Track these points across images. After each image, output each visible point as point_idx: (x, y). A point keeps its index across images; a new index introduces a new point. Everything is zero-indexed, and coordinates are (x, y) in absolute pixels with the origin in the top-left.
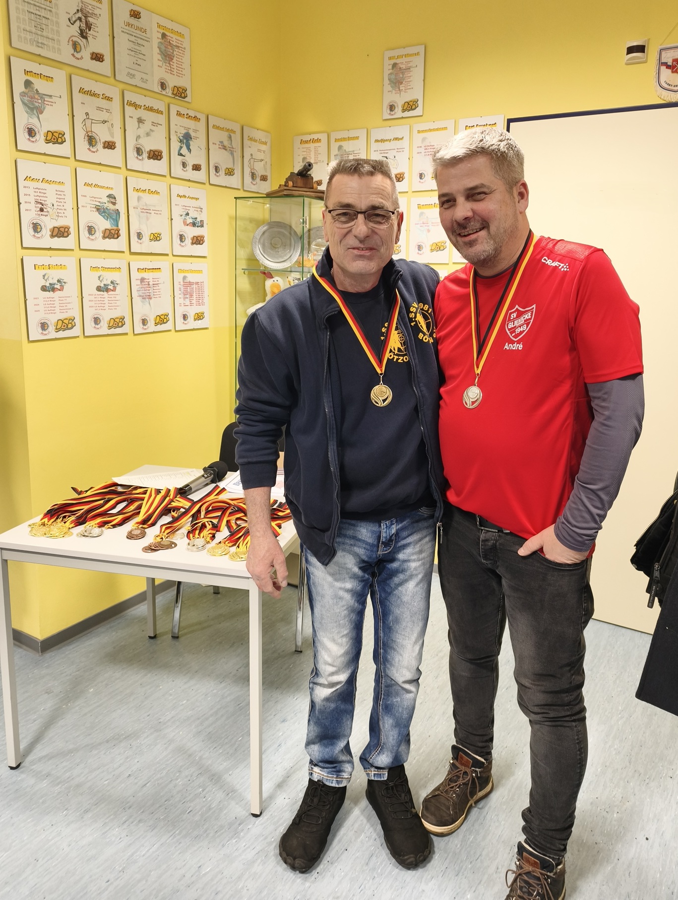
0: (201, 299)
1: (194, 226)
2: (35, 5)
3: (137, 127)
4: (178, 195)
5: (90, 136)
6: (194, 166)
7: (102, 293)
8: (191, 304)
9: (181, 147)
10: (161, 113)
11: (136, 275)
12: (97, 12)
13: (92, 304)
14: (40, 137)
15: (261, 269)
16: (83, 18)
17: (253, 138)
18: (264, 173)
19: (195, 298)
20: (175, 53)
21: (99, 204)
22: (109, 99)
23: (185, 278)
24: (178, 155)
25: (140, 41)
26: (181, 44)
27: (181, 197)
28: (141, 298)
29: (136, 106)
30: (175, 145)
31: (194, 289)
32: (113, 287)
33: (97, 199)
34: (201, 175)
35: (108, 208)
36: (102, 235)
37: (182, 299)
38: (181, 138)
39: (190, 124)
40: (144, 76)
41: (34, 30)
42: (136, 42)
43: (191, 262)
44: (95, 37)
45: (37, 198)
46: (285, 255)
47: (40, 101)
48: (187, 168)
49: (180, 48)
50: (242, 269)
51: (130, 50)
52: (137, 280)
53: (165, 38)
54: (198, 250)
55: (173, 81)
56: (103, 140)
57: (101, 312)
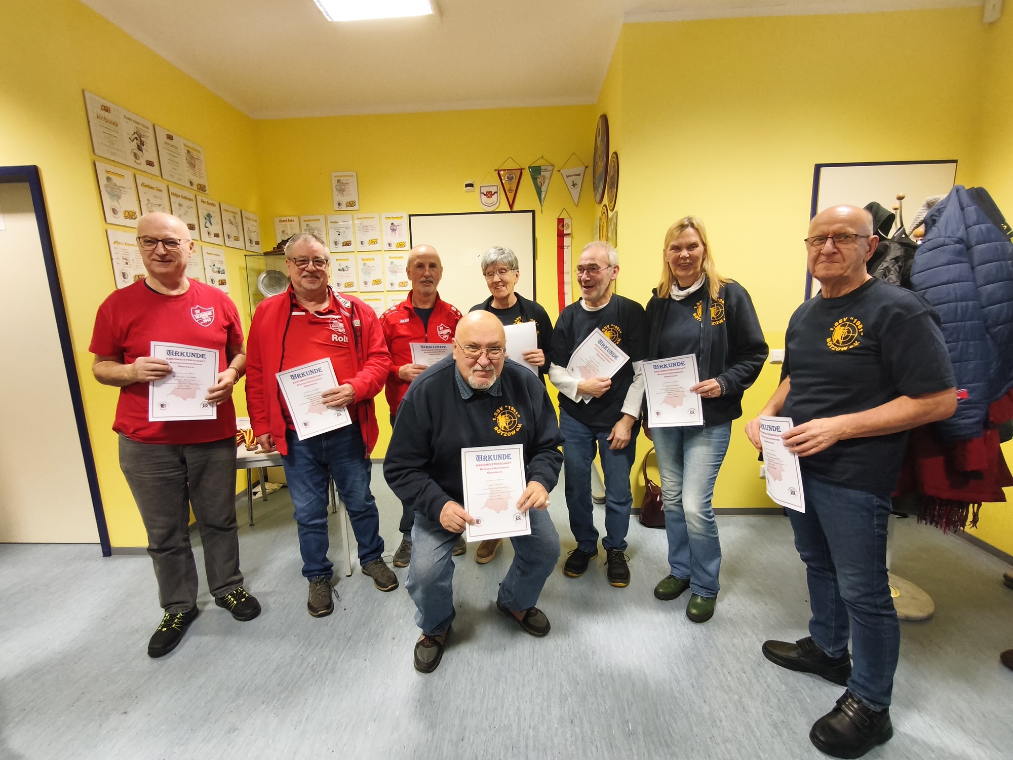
1: (219, 273)
2: (107, 128)
3: (178, 209)
4: (207, 253)
6: (215, 234)
9: (206, 222)
10: (192, 201)
12: (147, 134)
14: (121, 214)
16: (138, 138)
17: (249, 218)
18: (257, 239)
20: (196, 163)
22: (160, 191)
24: (205, 227)
25: (175, 155)
26: (198, 157)
27: (209, 254)
29: (177, 196)
30: (202, 221)
34: (219, 241)
38: (206, 217)
39: (210, 208)
40: (180, 177)
41: (108, 144)
42: (172, 155)
44: (147, 151)
45: (123, 255)
47: (117, 191)
48: (211, 236)
49: (199, 160)
51: (169, 159)
53: (189, 153)
55: (197, 181)
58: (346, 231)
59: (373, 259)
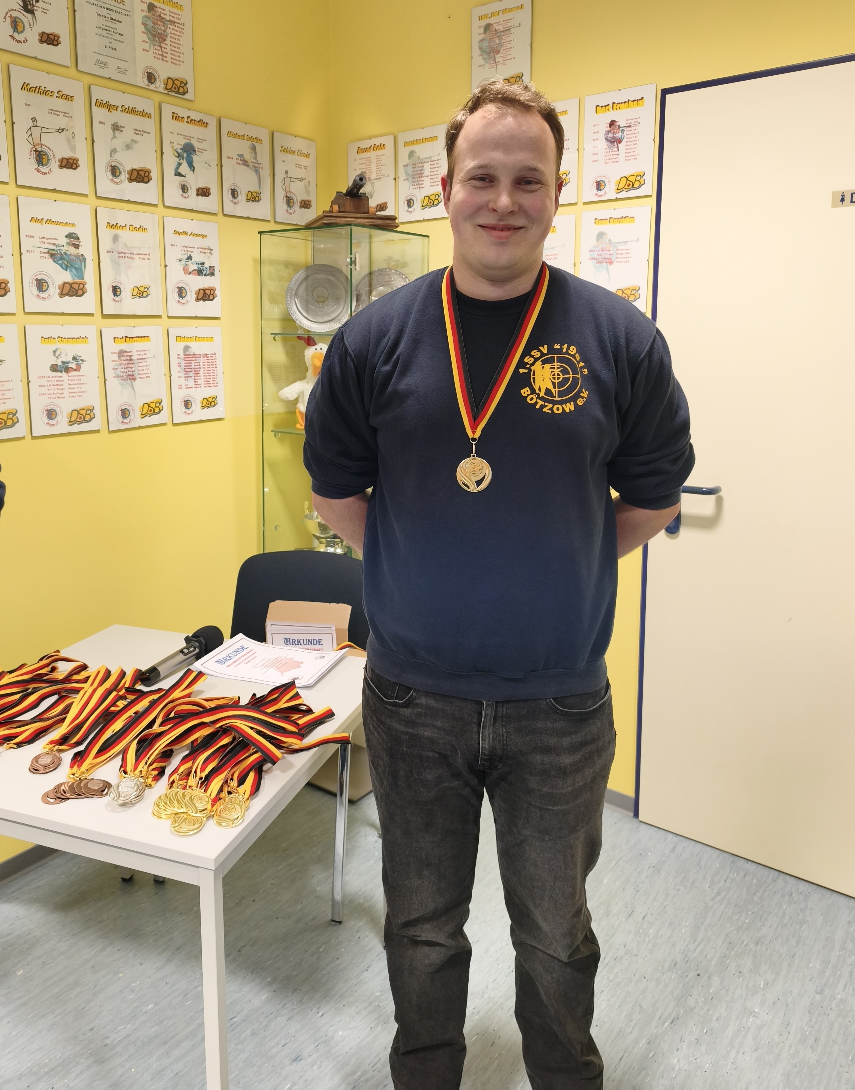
0: (212, 377)
1: (199, 275)
3: (112, 136)
4: (176, 232)
5: (39, 152)
7: (59, 374)
8: (197, 386)
9: (179, 164)
10: (149, 116)
11: (111, 348)
13: (44, 390)
15: (299, 332)
17: (289, 149)
18: (305, 198)
19: (202, 377)
20: (168, 31)
21: (54, 248)
22: (68, 98)
23: (186, 348)
24: (176, 175)
25: (115, 16)
26: (177, 18)
27: (179, 234)
28: (120, 379)
29: (109, 107)
30: (170, 161)
31: (201, 364)
32: (77, 364)
33: (50, 241)
34: (209, 203)
35: (67, 252)
36: (58, 291)
37: (183, 379)
38: (180, 151)
39: (194, 132)
40: (123, 65)
42: (109, 16)
43: (195, 326)
44: (45, 11)
46: (333, 312)
48: (189, 193)
49: (177, 25)
50: (272, 334)
51: (100, 28)
52: (112, 353)
53: (154, 10)
54: (206, 308)
55: (165, 71)
56: (59, 157)
57: (57, 401)
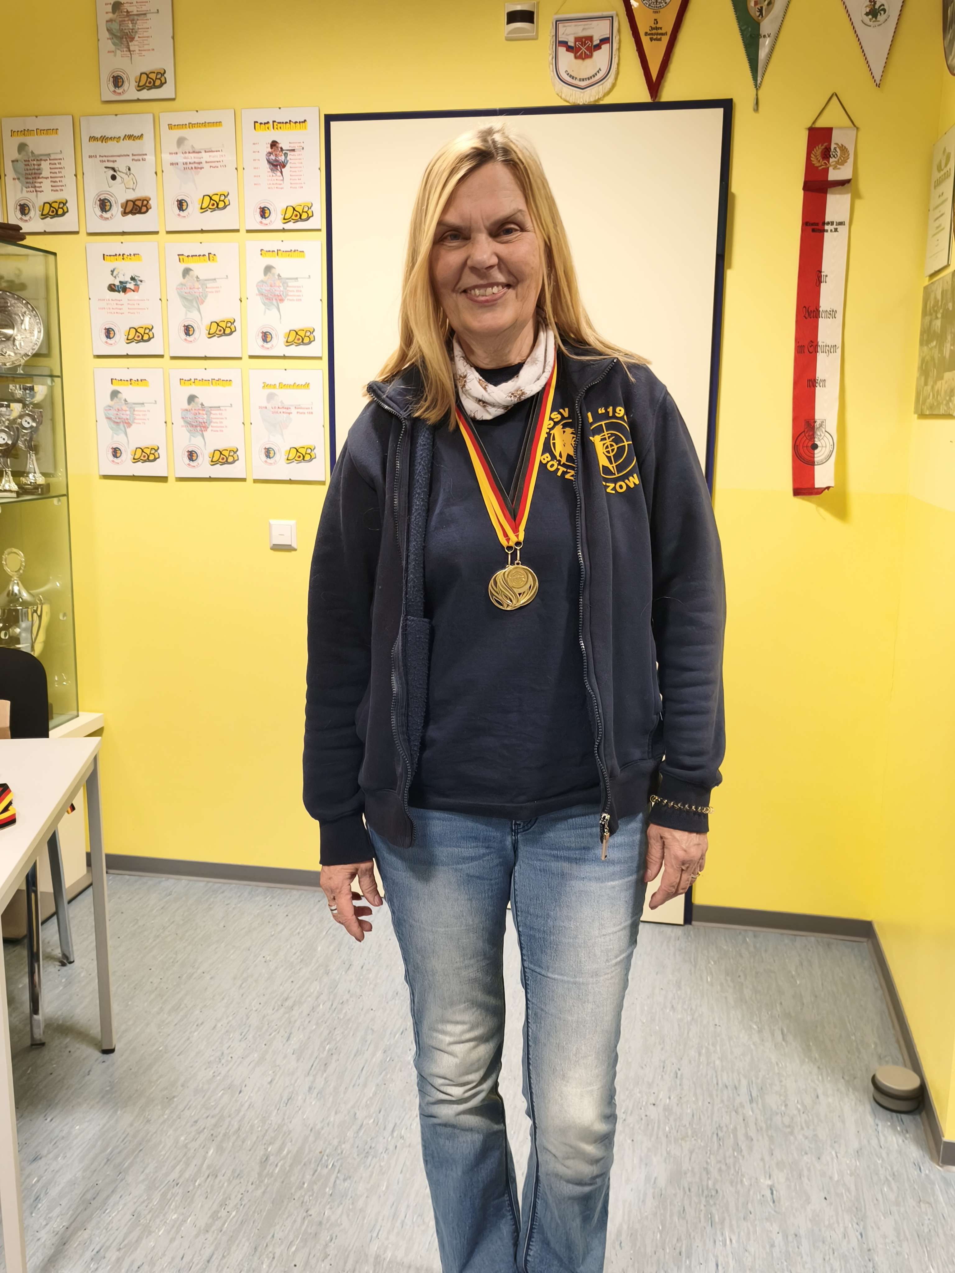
58: (133, 165)
59: (210, 256)
